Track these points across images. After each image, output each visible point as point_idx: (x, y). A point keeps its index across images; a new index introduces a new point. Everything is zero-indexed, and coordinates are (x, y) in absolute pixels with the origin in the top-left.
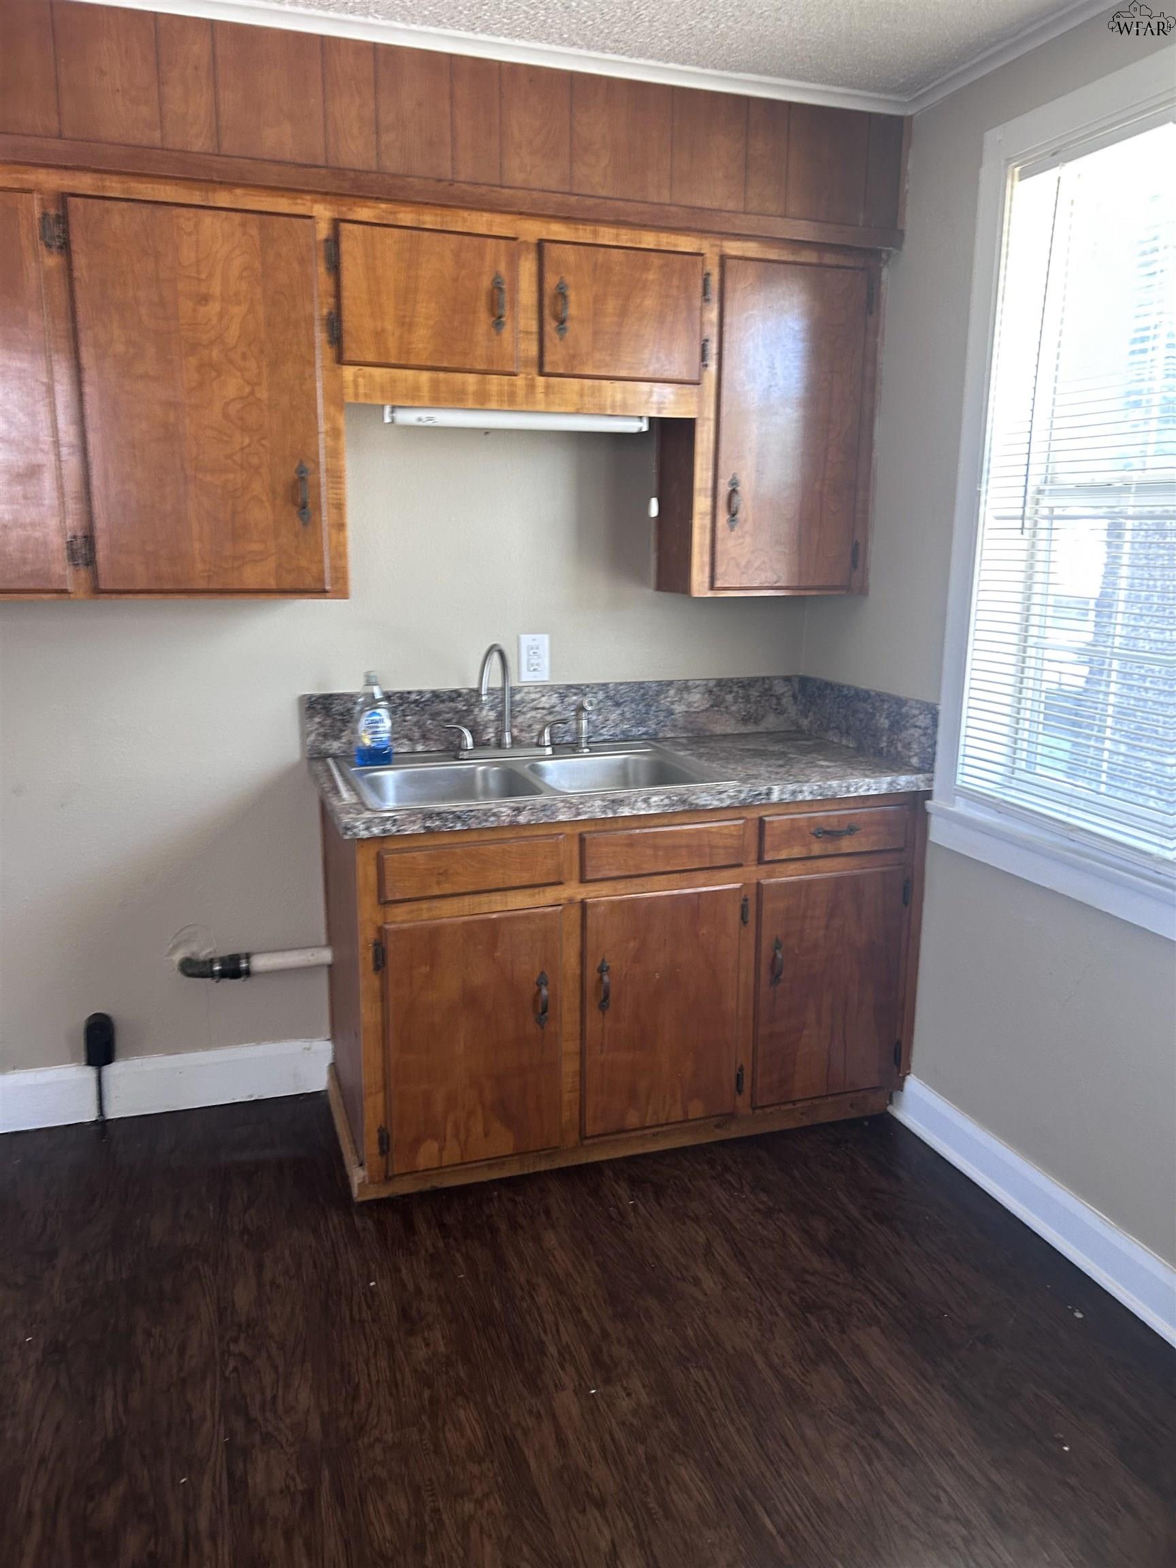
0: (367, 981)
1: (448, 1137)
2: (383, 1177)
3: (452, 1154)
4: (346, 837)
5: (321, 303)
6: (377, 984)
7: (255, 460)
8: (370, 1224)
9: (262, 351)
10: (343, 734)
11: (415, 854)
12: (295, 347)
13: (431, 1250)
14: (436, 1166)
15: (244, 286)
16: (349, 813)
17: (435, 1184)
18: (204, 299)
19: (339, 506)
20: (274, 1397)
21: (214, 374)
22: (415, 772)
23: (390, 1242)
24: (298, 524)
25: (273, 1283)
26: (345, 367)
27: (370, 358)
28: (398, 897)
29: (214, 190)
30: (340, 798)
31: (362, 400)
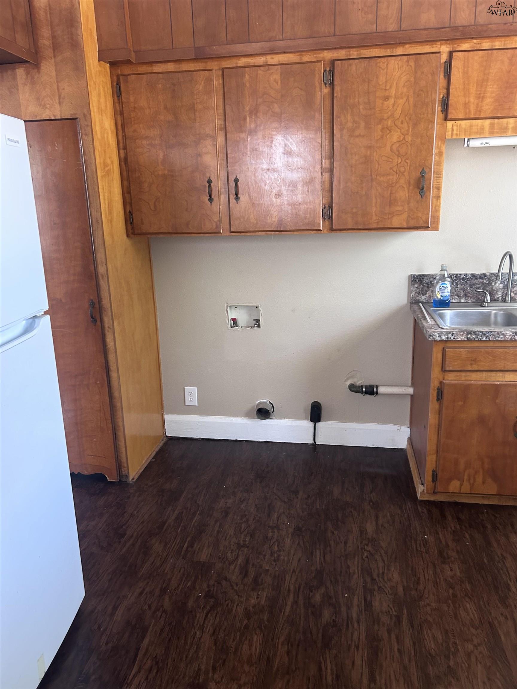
0: (433, 405)
1: (465, 480)
2: (433, 492)
3: (466, 488)
4: (430, 339)
5: (440, 93)
6: (437, 406)
7: (402, 169)
8: (425, 511)
9: (410, 119)
10: (427, 292)
11: (461, 350)
12: (426, 115)
13: (454, 529)
14: (457, 492)
15: (405, 90)
16: (431, 328)
17: (456, 500)
18: (387, 98)
19: (439, 188)
20: (383, 573)
21: (388, 132)
22: (460, 312)
23: (434, 521)
24: (419, 197)
25: (382, 526)
26: (448, 122)
27: (461, 116)
28: (451, 369)
29: (396, 48)
30: (427, 322)
31: (454, 137)
